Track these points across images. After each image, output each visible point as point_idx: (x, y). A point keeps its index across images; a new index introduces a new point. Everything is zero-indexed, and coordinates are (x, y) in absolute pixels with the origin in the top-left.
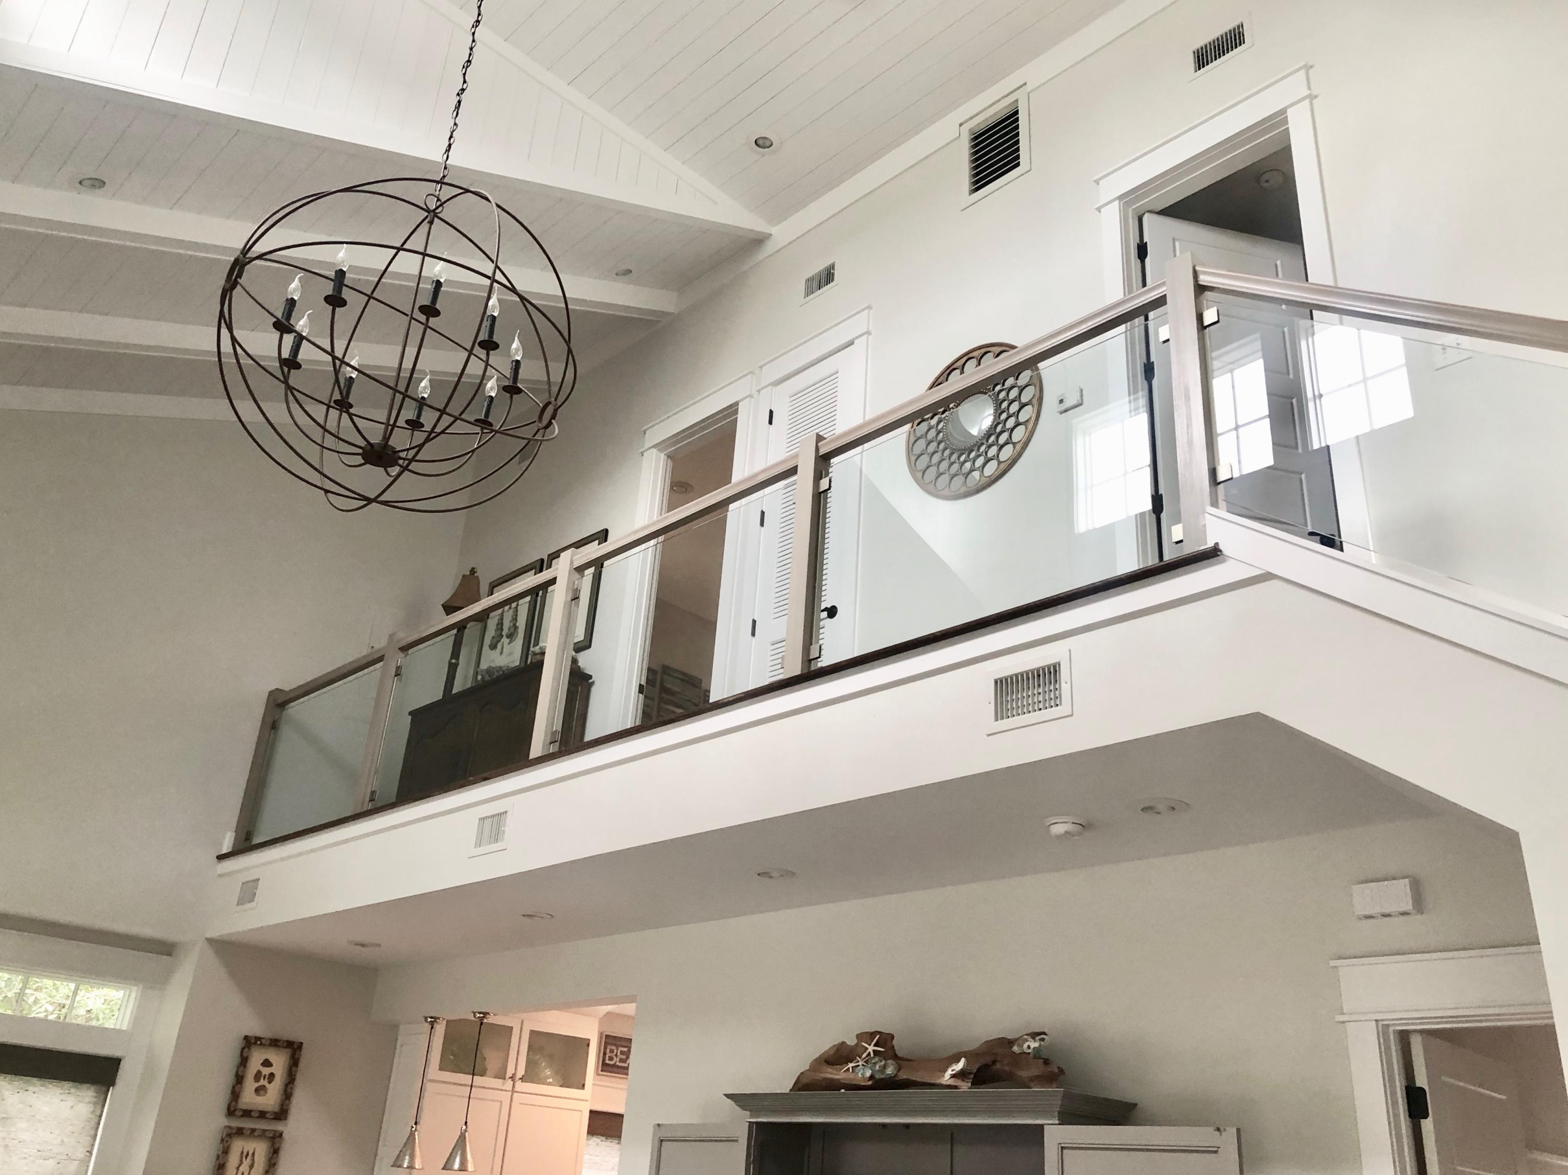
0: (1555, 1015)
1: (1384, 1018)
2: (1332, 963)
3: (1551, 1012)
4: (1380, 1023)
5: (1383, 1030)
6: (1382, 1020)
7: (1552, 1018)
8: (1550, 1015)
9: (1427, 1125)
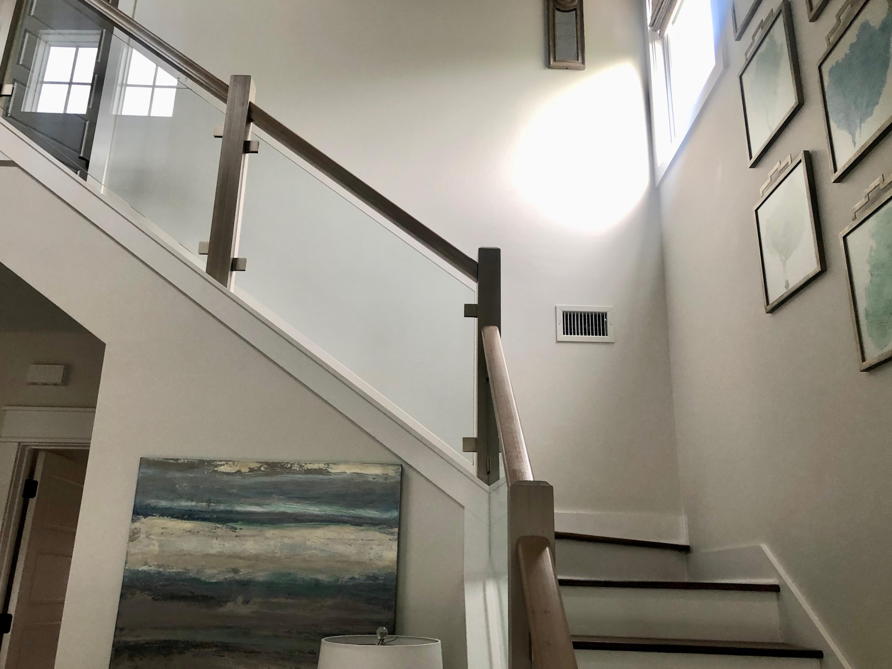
0: (91, 445)
1: (23, 441)
2: (4, 408)
3: (90, 444)
4: (22, 444)
5: (22, 448)
6: (23, 442)
7: (89, 446)
8: (89, 445)
9: (33, 502)
